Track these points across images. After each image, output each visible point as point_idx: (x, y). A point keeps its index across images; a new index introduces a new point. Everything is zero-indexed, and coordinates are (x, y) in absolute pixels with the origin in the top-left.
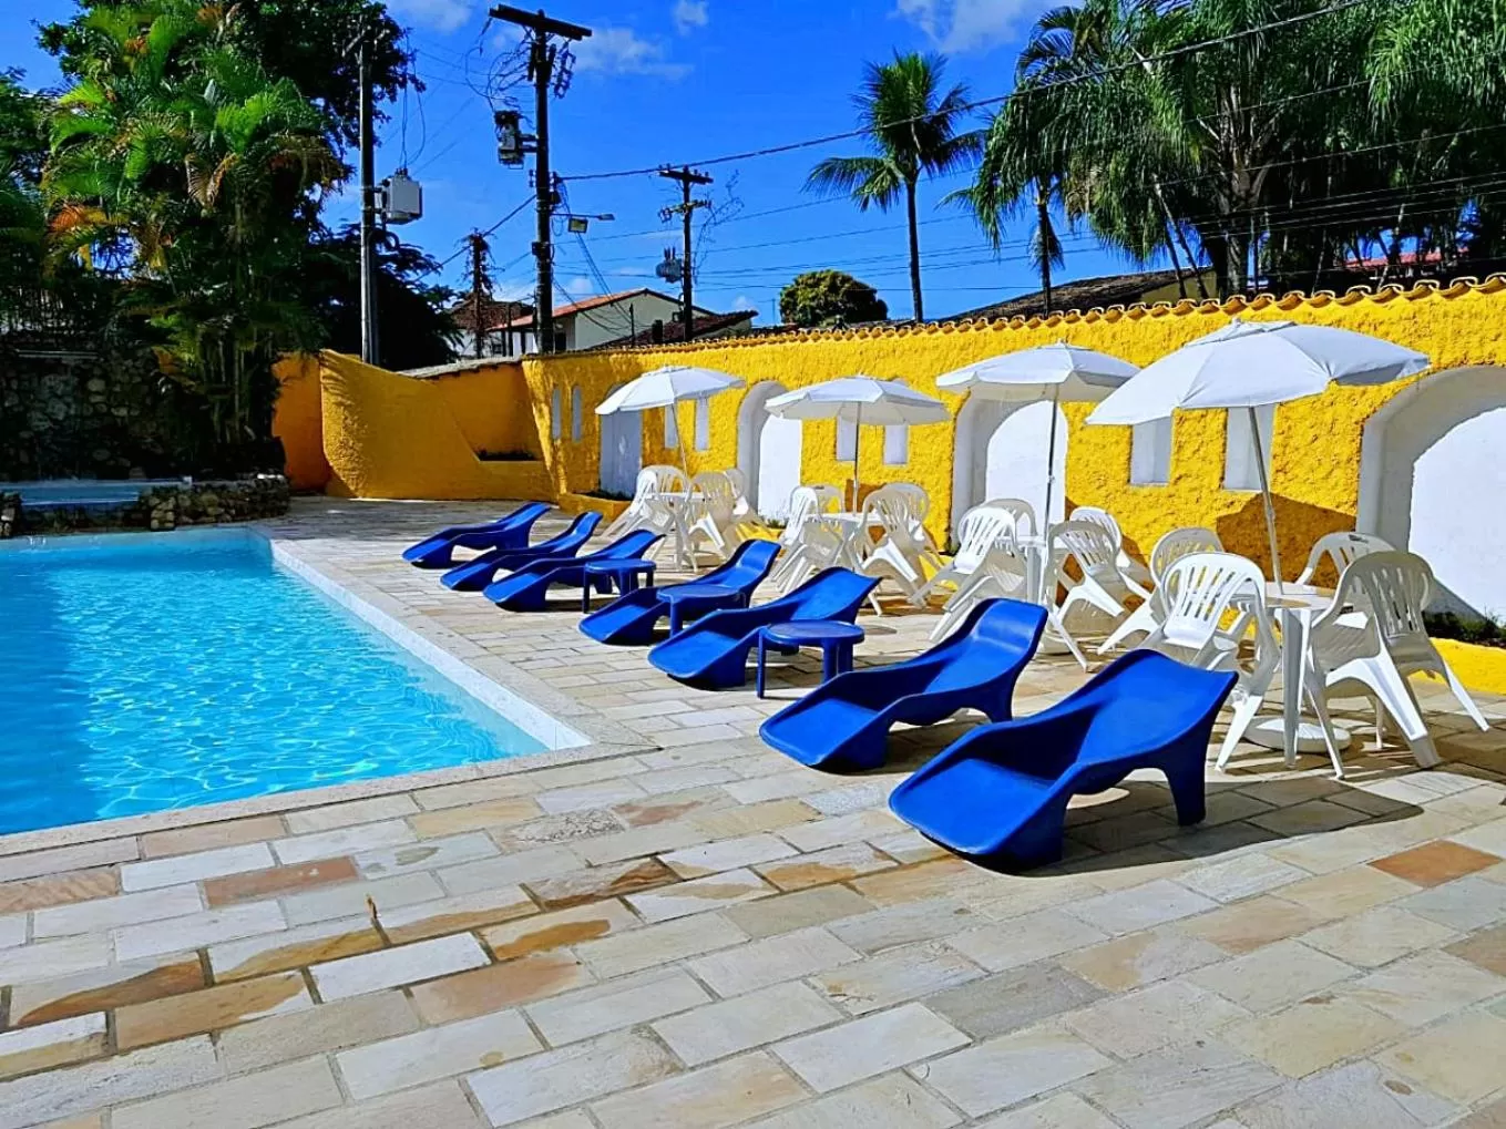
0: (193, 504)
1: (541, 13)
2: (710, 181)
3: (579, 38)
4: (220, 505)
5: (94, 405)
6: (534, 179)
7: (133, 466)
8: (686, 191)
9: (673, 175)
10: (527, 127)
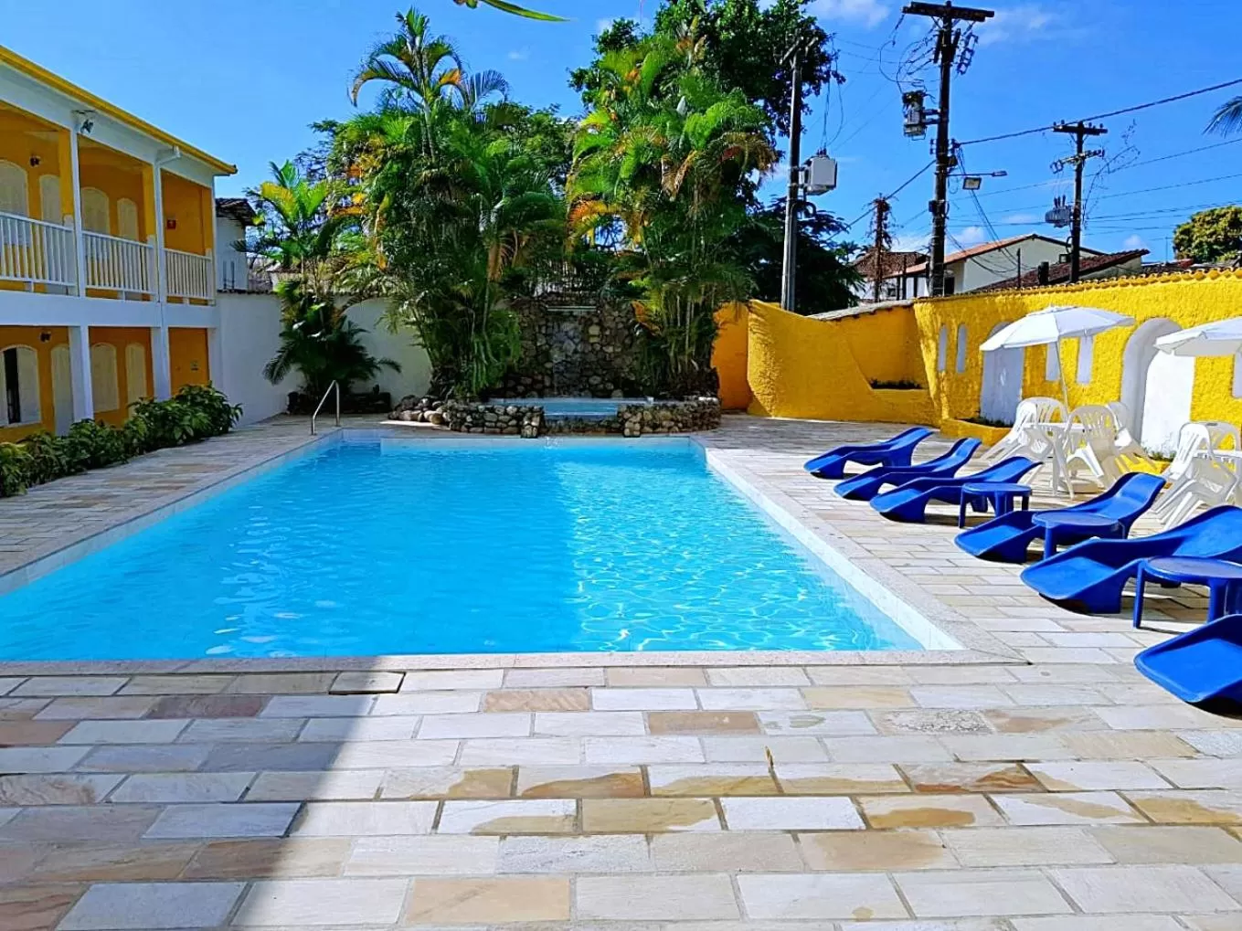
0: (654, 418)
1: (949, 3)
2: (1105, 131)
3: (982, 20)
4: (672, 420)
5: (592, 344)
6: (934, 147)
7: (616, 388)
8: (1080, 143)
9: (1066, 129)
10: (932, 103)
